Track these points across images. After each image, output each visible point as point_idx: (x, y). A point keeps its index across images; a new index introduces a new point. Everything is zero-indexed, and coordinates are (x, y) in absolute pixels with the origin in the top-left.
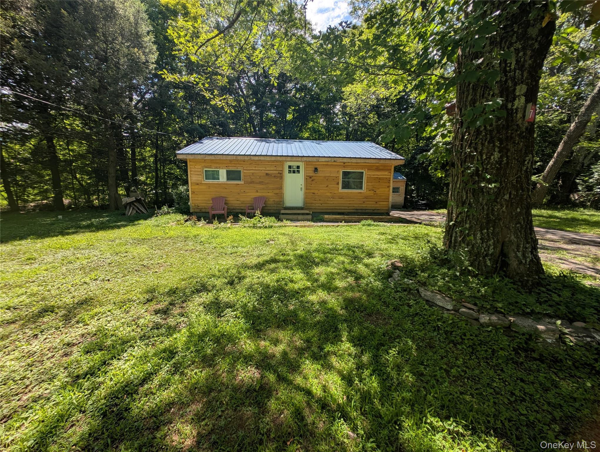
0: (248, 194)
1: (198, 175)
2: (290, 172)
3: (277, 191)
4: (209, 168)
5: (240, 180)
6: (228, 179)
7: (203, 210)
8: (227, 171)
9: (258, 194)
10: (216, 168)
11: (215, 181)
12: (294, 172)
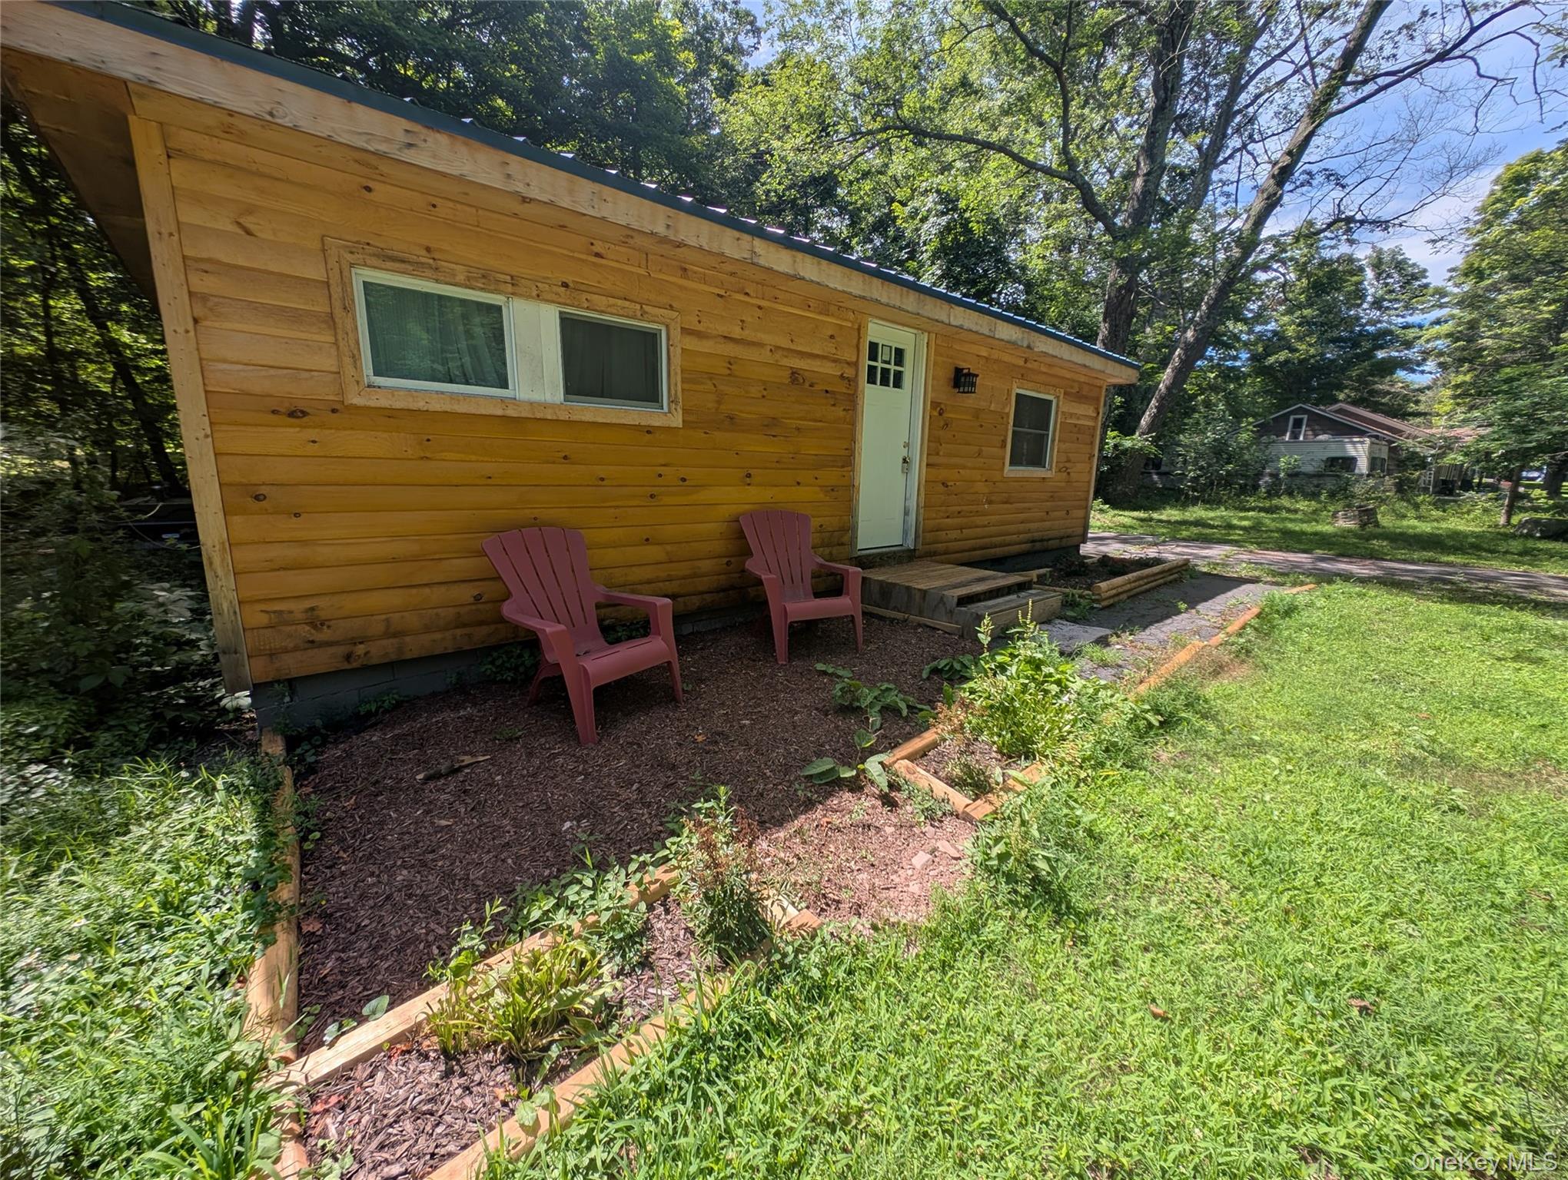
0: (704, 496)
1: (295, 317)
2: (871, 380)
3: (830, 476)
4: (414, 267)
5: (651, 396)
6: (577, 384)
7: (379, 651)
8: (567, 324)
9: (756, 496)
10: (486, 279)
11: (478, 396)
12: (885, 382)
